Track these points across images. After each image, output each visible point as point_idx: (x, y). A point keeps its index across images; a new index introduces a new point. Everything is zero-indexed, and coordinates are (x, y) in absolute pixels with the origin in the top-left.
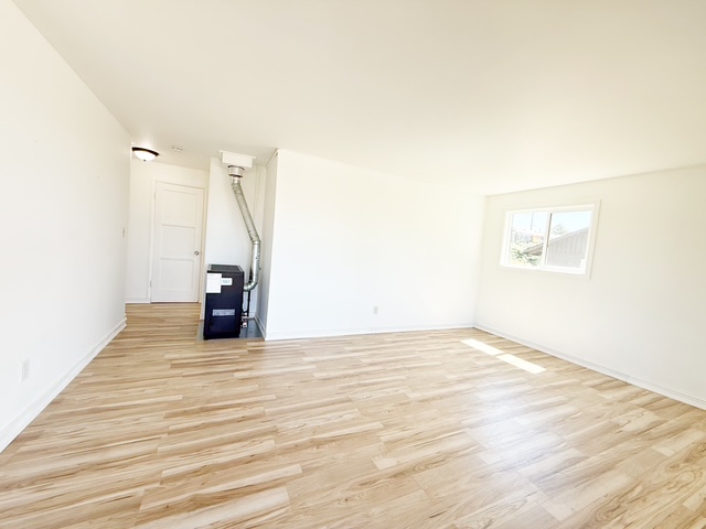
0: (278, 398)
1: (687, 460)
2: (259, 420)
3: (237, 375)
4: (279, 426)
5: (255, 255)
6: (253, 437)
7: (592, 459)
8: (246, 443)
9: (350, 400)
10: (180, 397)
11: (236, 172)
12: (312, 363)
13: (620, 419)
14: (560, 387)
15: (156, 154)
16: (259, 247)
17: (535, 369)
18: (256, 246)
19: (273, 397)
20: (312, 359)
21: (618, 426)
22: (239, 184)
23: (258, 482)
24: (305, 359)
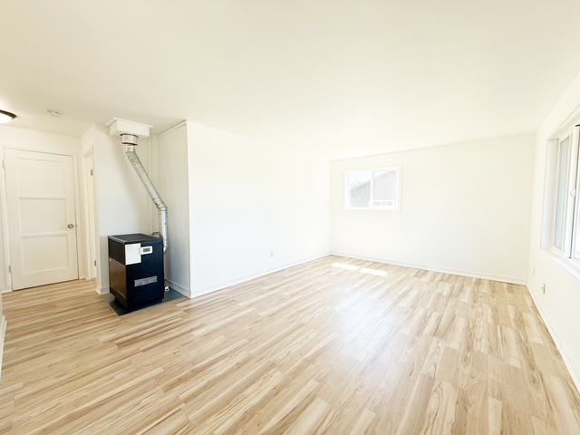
0: (250, 340)
1: (475, 302)
2: (253, 361)
3: (196, 333)
4: (272, 360)
5: (164, 222)
6: (261, 374)
7: (445, 314)
8: (261, 382)
9: (302, 325)
10: (159, 370)
11: (131, 140)
12: (249, 306)
13: (438, 290)
14: (402, 280)
15: (13, 116)
16: (166, 213)
17: (382, 273)
18: (163, 213)
19: (244, 341)
20: (246, 303)
21: (440, 294)
22: (134, 152)
23: (297, 403)
24: (242, 304)
